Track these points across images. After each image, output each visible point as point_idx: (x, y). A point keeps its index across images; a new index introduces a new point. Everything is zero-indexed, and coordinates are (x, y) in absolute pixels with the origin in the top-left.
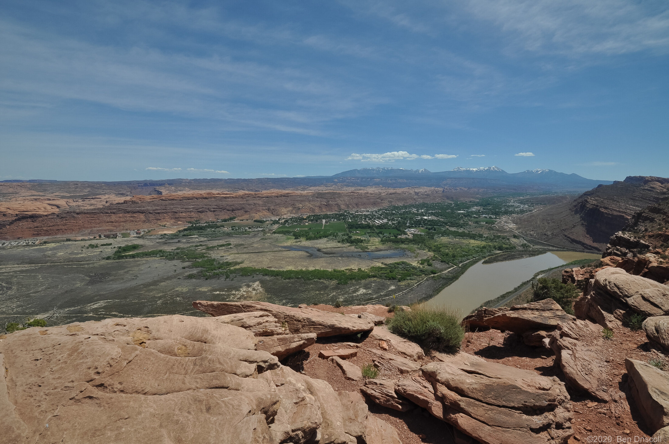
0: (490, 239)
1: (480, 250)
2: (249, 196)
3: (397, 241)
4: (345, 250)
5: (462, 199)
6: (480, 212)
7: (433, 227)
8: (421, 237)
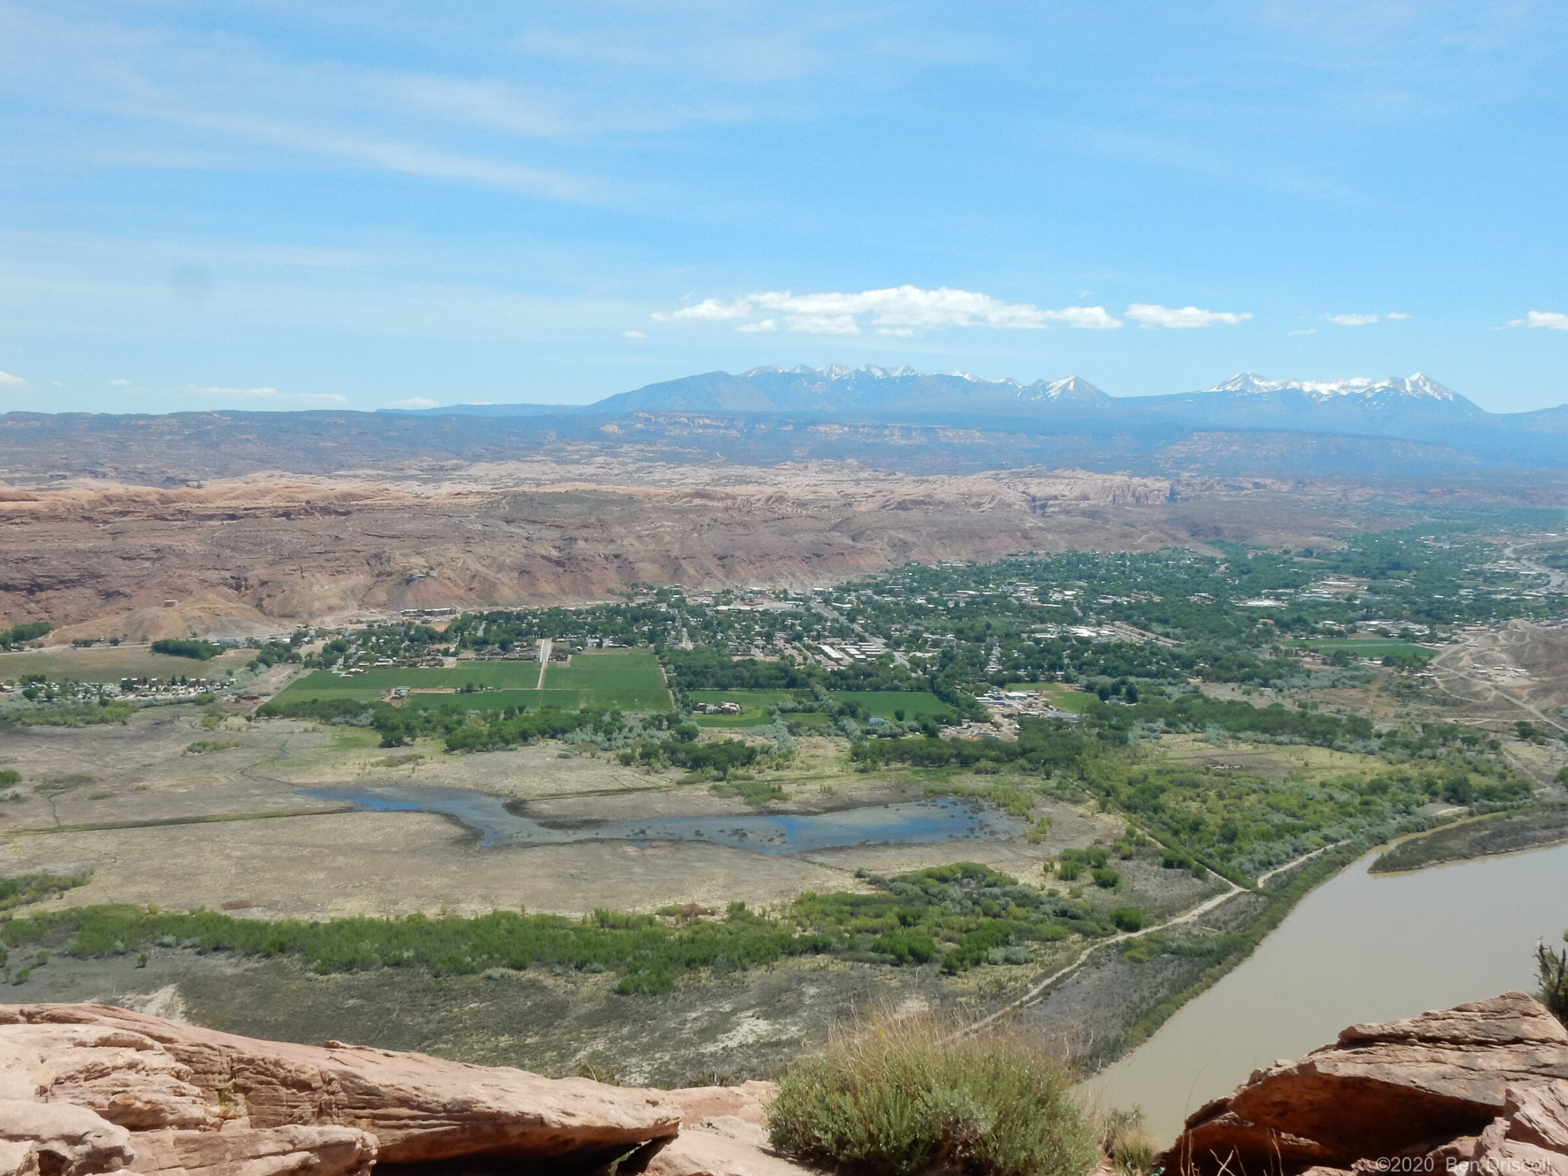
0: (1406, 746)
1: (1358, 800)
2: (127, 506)
3: (934, 757)
4: (659, 807)
5: (1265, 538)
6: (1354, 608)
7: (1123, 683)
8: (1063, 736)
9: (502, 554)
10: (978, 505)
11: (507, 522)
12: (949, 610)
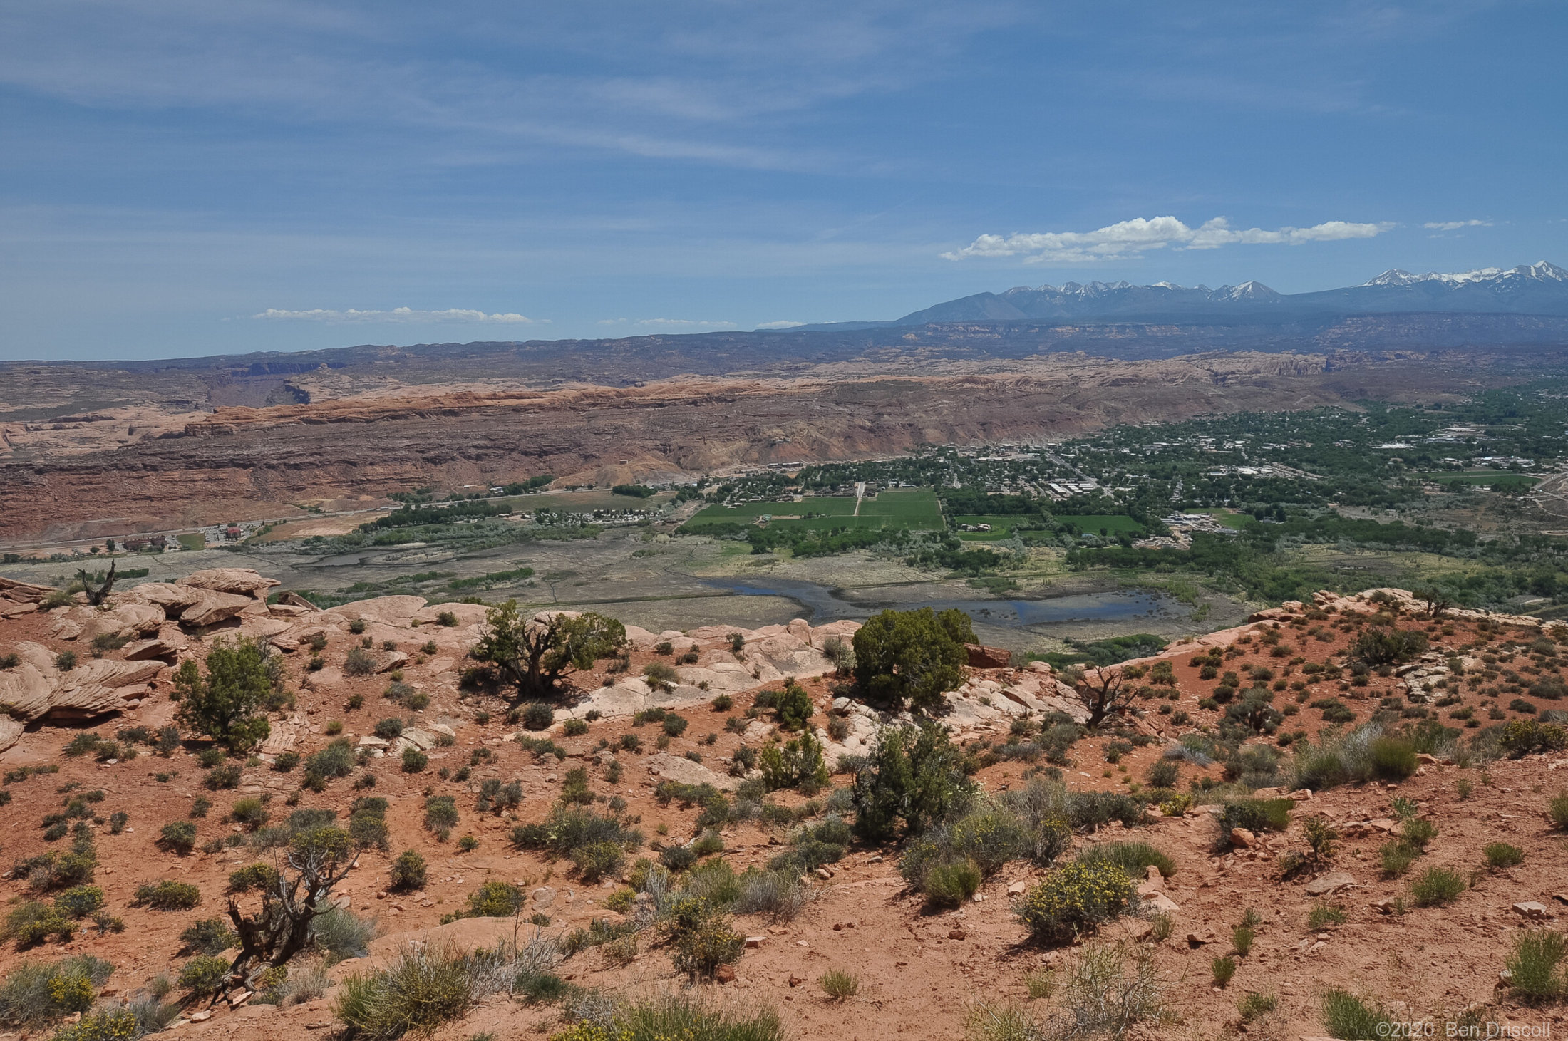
0: (1504, 551)
1: (1457, 593)
2: (597, 400)
3: (1127, 561)
4: (931, 594)
5: (1402, 396)
6: (1472, 447)
7: (1276, 507)
8: (1224, 546)
9: (833, 425)
10: (1173, 380)
11: (837, 404)
12: (1146, 457)
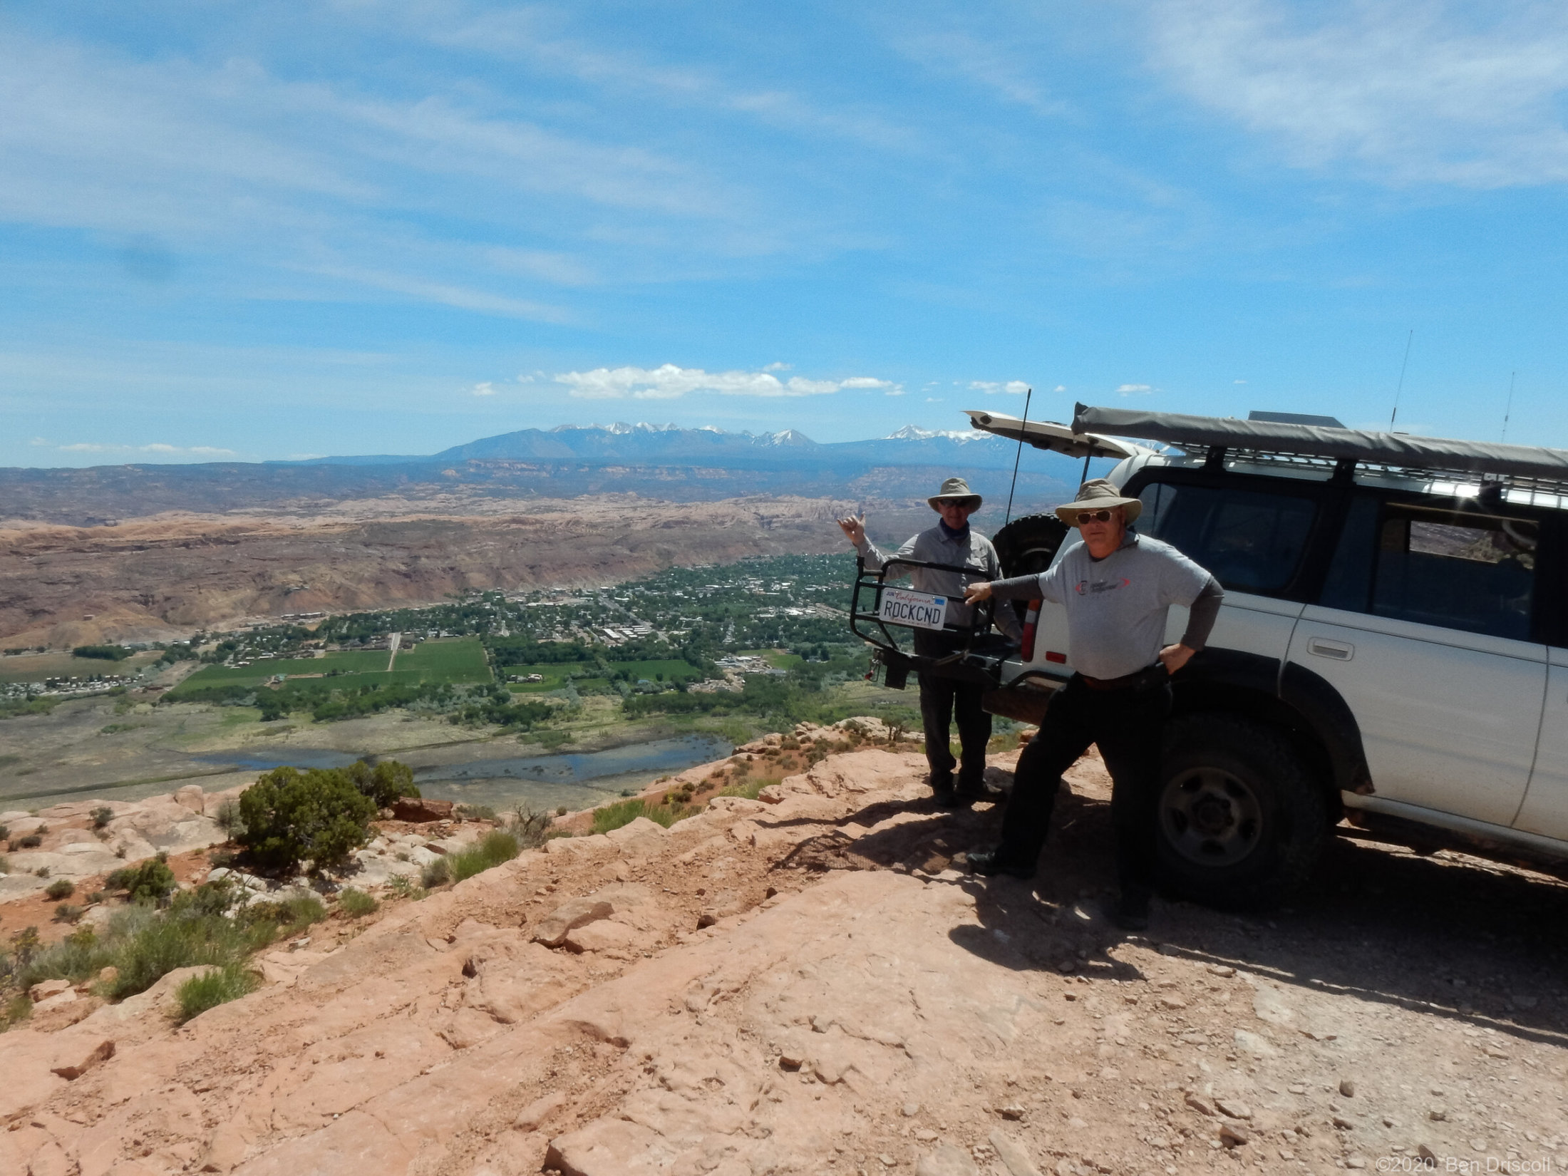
3: (682, 707)
4: (478, 754)
7: (820, 646)
8: (775, 687)
9: (361, 570)
10: (722, 523)
11: (366, 546)
12: (698, 599)
